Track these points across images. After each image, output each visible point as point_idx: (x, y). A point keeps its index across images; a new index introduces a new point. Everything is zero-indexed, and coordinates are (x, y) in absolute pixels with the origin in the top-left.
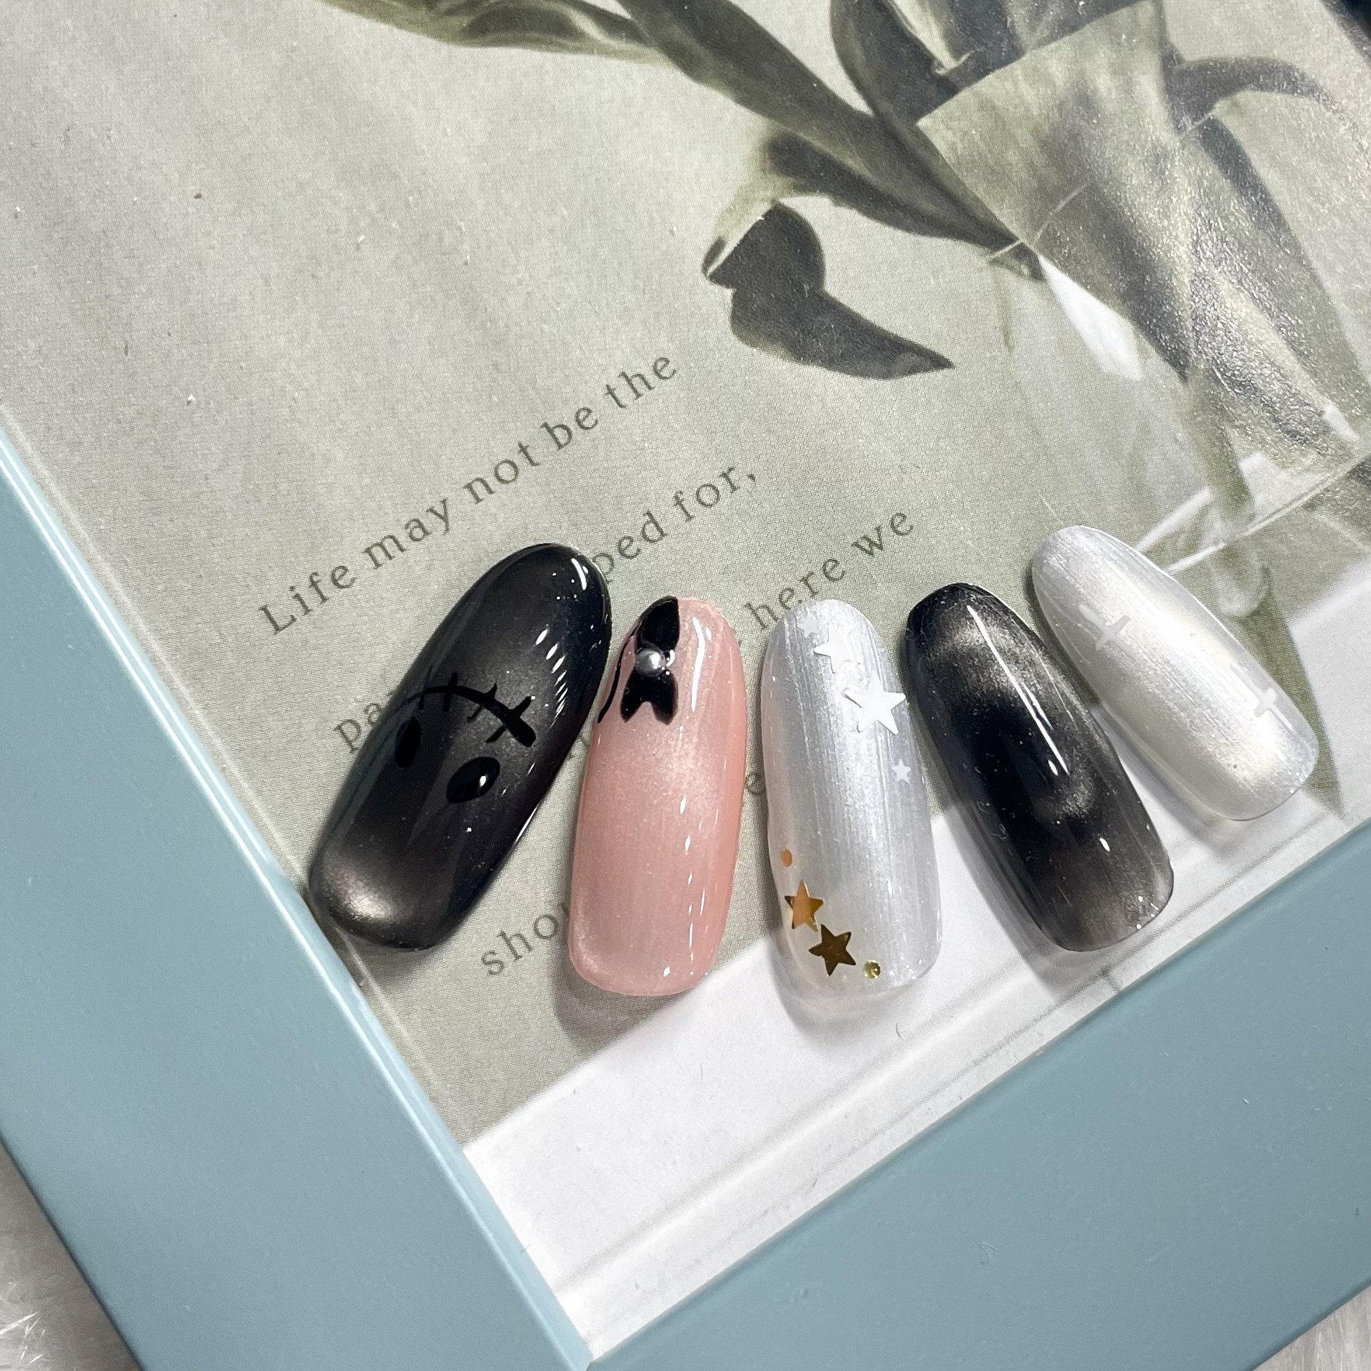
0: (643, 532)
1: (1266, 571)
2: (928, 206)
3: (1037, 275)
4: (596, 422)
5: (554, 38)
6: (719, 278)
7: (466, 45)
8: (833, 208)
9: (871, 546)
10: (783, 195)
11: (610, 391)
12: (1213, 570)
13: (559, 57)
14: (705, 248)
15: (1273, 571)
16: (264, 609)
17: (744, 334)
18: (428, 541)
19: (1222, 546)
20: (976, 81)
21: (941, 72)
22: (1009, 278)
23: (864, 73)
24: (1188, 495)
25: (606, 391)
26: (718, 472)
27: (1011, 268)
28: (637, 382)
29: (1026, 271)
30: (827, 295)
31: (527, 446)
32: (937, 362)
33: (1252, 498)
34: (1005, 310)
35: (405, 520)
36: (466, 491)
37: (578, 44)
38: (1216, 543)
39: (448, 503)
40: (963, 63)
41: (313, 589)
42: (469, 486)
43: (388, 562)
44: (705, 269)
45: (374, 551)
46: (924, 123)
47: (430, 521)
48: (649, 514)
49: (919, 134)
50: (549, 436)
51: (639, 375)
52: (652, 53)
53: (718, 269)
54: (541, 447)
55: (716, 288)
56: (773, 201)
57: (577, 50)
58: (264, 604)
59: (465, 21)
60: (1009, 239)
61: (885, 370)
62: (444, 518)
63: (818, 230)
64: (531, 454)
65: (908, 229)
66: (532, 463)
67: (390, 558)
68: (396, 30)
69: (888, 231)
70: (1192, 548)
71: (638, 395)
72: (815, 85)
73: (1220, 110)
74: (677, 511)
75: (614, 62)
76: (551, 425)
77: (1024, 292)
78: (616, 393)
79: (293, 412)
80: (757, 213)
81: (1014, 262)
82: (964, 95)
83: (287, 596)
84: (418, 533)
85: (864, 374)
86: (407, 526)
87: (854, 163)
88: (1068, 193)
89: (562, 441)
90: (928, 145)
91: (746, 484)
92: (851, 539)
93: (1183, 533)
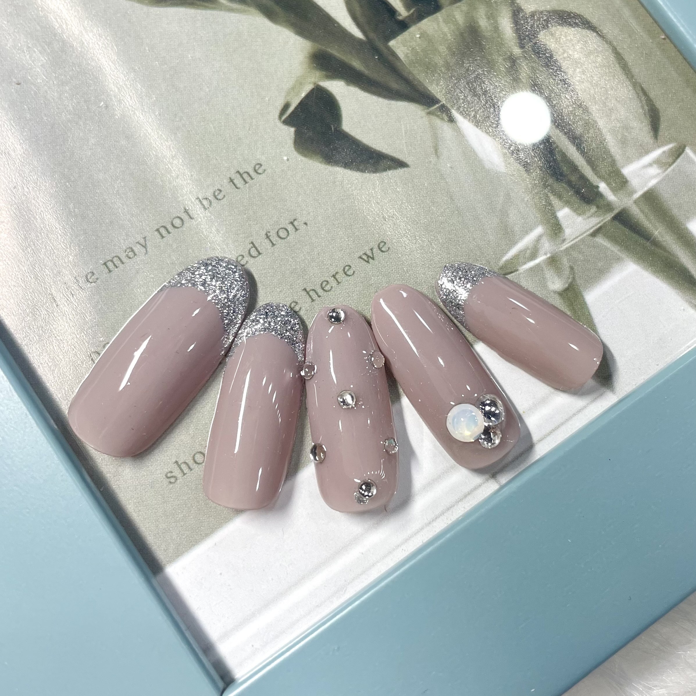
0: (249, 253)
1: (572, 268)
2: (394, 85)
3: (451, 120)
4: (224, 196)
6: (288, 122)
7: (155, 7)
8: (346, 87)
9: (368, 258)
10: (320, 80)
11: (231, 180)
12: (544, 268)
13: (204, 12)
14: (280, 107)
15: (575, 268)
17: (301, 150)
18: (136, 258)
19: (549, 255)
20: (418, 22)
21: (400, 18)
22: (437, 122)
23: (361, 19)
24: (531, 230)
25: (229, 181)
26: (287, 222)
27: (438, 116)
28: (245, 176)
29: (446, 118)
30: (343, 131)
31: (188, 209)
32: (401, 164)
33: (564, 231)
34: (436, 137)
35: (124, 248)
36: (156, 233)
37: (213, 6)
38: (546, 254)
39: (147, 239)
40: (412, 13)
41: (77, 284)
42: (158, 230)
43: (116, 269)
44: (280, 118)
45: (108, 264)
46: (392, 43)
47: (137, 249)
48: (252, 243)
49: (389, 49)
50: (199, 204)
51: (246, 172)
52: (252, 10)
53: (287, 118)
54: (196, 210)
55: (285, 128)
56: (315, 84)
61: (374, 168)
62: (145, 247)
63: (338, 98)
64: (190, 214)
65: (385, 97)
66: (191, 218)
67: (117, 267)
69: (374, 98)
70: (533, 256)
71: (246, 182)
72: (336, 25)
73: (542, 36)
74: (267, 241)
75: (232, 15)
76: (201, 198)
77: (445, 128)
78: (235, 181)
80: (307, 89)
81: (440, 113)
82: (413, 29)
83: (63, 288)
84: (131, 254)
85: (363, 171)
86: (125, 251)
87: (357, 64)
89: (207, 206)
90: (394, 54)
91: (302, 227)
92: (358, 255)
93: (529, 249)
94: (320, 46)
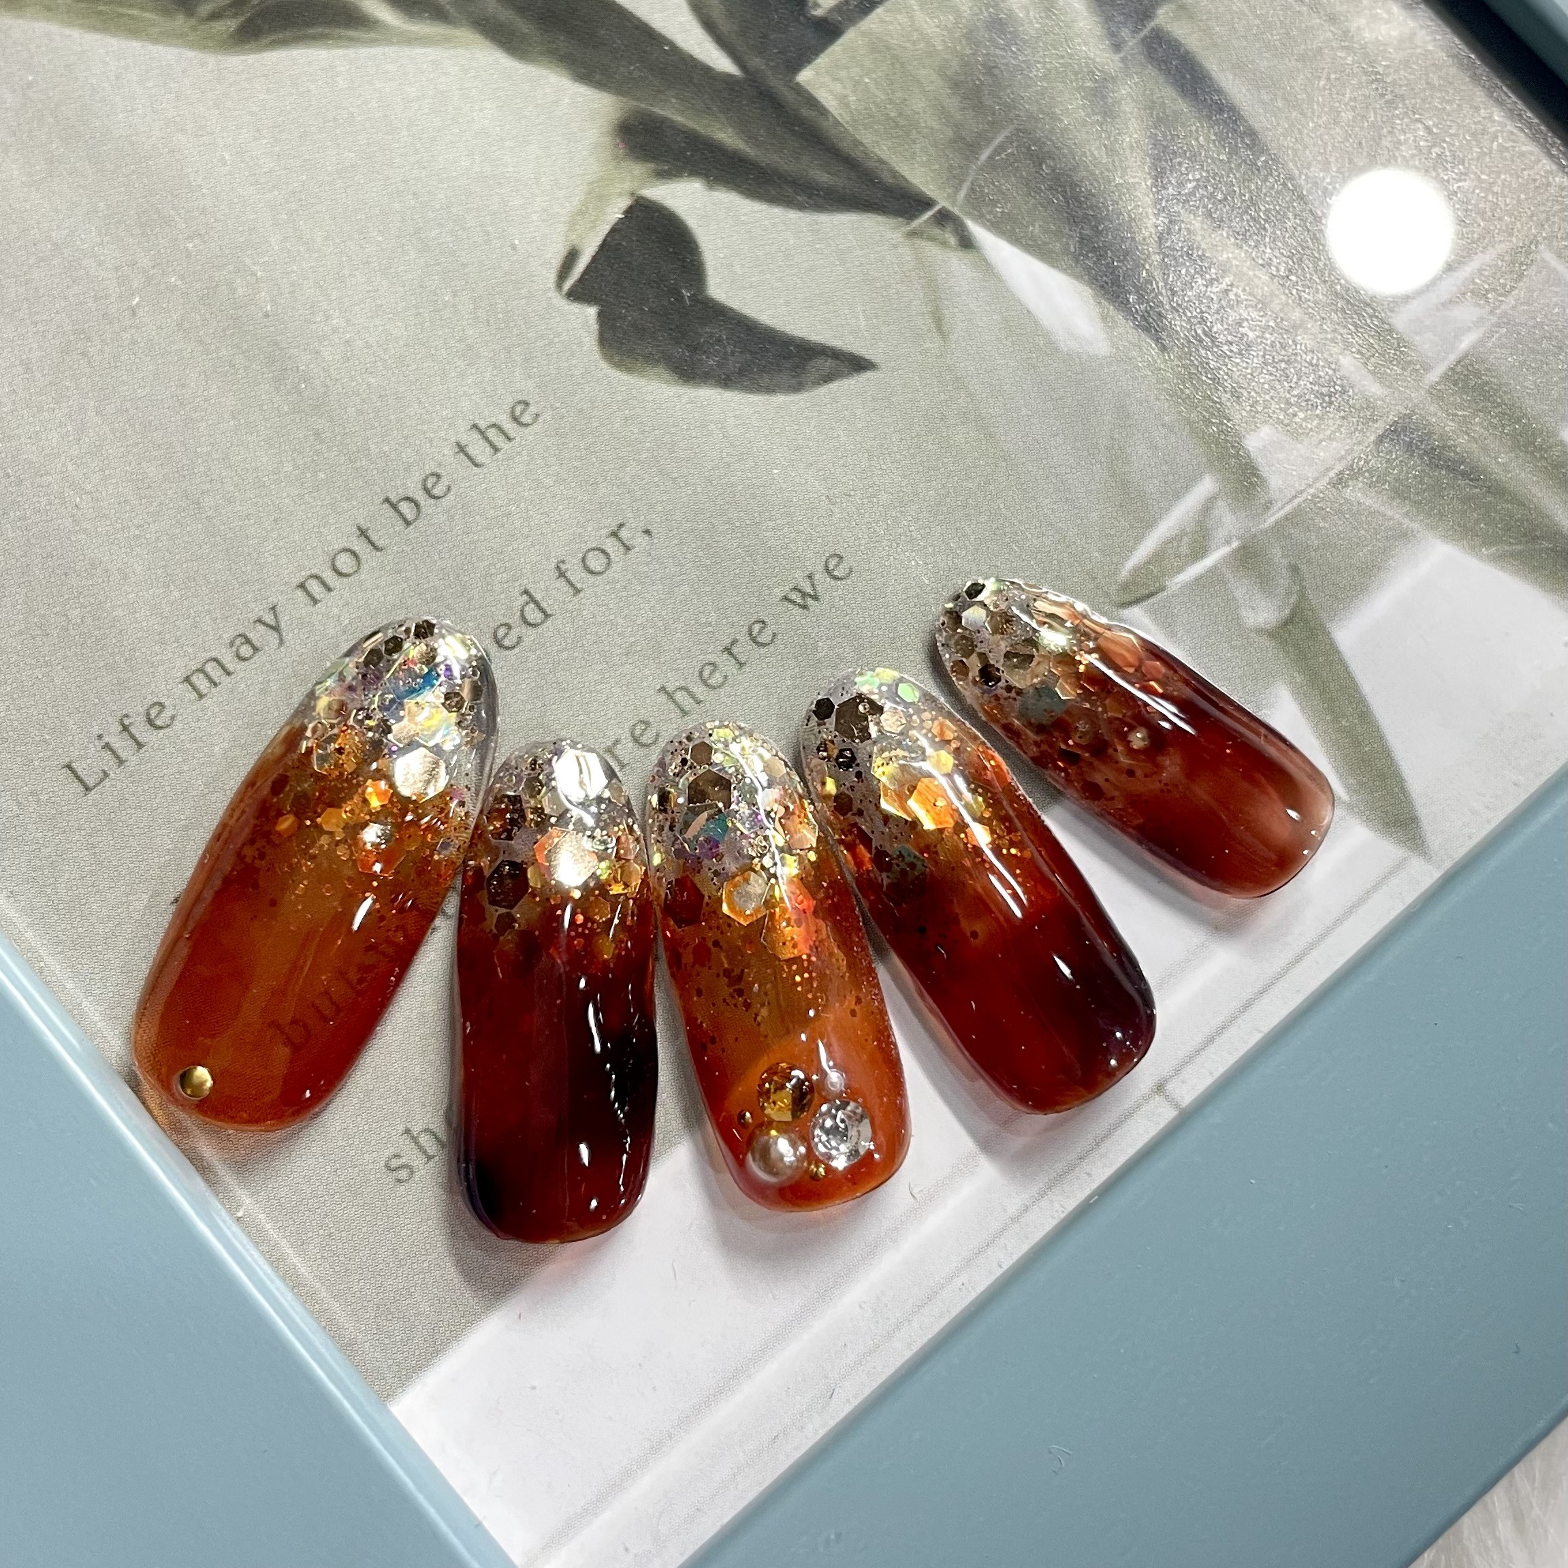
0: (523, 616)
1: (1295, 569)
2: (822, 177)
3: (967, 243)
4: (449, 489)
5: (343, 32)
6: (578, 294)
7: (237, 53)
8: (706, 193)
9: (804, 598)
10: (643, 185)
11: (461, 449)
12: (1229, 575)
13: (351, 52)
14: (556, 262)
15: (1303, 567)
16: (69, 767)
17: (617, 358)
18: (258, 659)
19: (1235, 544)
20: (862, 19)
21: (818, 13)
22: (932, 251)
23: (725, 26)
24: (1187, 488)
25: (457, 450)
26: (604, 532)
27: (931, 239)
28: (492, 434)
29: (953, 240)
30: (712, 300)
31: (367, 529)
32: (858, 364)
33: (1266, 481)
34: (933, 290)
35: (227, 636)
36: (299, 593)
37: (372, 35)
38: (1228, 542)
39: (278, 609)
41: (125, 734)
42: (302, 586)
43: (213, 690)
44: (559, 286)
45: (194, 679)
46: (805, 76)
47: (258, 634)
48: (526, 592)
49: (799, 90)
50: (392, 513)
51: (494, 425)
52: (466, 34)
53: (574, 286)
54: (385, 528)
55: (575, 308)
56: (633, 194)
57: (373, 42)
58: (67, 760)
59: (231, 24)
60: (927, 203)
61: (794, 381)
62: (276, 628)
63: (692, 222)
64: (374, 537)
65: (801, 207)
66: (377, 548)
67: (215, 684)
68: (150, 47)
69: (777, 214)
70: (1199, 552)
71: (496, 450)
72: (666, 48)
73: (1163, 17)
74: (561, 584)
75: (418, 51)
76: (394, 498)
77: (955, 264)
78: (470, 450)
79: (76, 522)
80: (615, 211)
81: (936, 231)
82: (850, 36)
83: (94, 748)
84: (246, 651)
85: (770, 390)
86: (232, 644)
87: (727, 136)
88: (993, 138)
89: (409, 517)
90: (813, 102)
91: (640, 541)
92: (779, 592)
93: (1186, 534)
94: (635, 103)
